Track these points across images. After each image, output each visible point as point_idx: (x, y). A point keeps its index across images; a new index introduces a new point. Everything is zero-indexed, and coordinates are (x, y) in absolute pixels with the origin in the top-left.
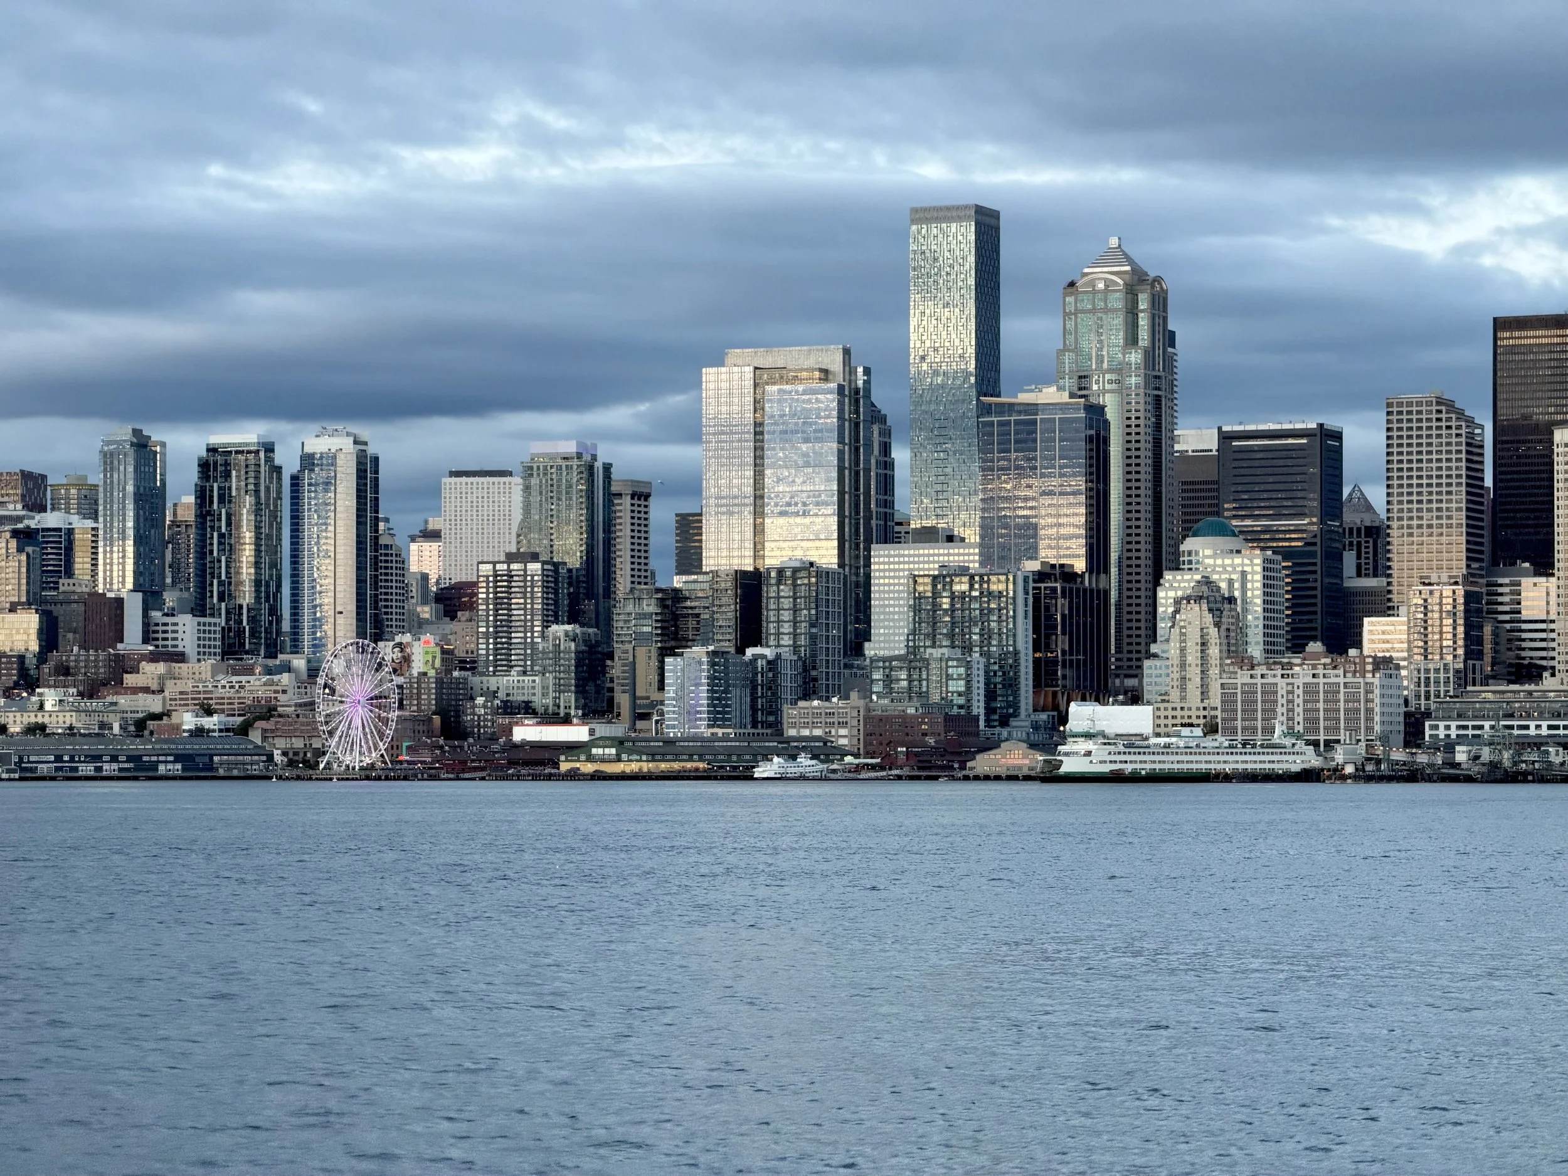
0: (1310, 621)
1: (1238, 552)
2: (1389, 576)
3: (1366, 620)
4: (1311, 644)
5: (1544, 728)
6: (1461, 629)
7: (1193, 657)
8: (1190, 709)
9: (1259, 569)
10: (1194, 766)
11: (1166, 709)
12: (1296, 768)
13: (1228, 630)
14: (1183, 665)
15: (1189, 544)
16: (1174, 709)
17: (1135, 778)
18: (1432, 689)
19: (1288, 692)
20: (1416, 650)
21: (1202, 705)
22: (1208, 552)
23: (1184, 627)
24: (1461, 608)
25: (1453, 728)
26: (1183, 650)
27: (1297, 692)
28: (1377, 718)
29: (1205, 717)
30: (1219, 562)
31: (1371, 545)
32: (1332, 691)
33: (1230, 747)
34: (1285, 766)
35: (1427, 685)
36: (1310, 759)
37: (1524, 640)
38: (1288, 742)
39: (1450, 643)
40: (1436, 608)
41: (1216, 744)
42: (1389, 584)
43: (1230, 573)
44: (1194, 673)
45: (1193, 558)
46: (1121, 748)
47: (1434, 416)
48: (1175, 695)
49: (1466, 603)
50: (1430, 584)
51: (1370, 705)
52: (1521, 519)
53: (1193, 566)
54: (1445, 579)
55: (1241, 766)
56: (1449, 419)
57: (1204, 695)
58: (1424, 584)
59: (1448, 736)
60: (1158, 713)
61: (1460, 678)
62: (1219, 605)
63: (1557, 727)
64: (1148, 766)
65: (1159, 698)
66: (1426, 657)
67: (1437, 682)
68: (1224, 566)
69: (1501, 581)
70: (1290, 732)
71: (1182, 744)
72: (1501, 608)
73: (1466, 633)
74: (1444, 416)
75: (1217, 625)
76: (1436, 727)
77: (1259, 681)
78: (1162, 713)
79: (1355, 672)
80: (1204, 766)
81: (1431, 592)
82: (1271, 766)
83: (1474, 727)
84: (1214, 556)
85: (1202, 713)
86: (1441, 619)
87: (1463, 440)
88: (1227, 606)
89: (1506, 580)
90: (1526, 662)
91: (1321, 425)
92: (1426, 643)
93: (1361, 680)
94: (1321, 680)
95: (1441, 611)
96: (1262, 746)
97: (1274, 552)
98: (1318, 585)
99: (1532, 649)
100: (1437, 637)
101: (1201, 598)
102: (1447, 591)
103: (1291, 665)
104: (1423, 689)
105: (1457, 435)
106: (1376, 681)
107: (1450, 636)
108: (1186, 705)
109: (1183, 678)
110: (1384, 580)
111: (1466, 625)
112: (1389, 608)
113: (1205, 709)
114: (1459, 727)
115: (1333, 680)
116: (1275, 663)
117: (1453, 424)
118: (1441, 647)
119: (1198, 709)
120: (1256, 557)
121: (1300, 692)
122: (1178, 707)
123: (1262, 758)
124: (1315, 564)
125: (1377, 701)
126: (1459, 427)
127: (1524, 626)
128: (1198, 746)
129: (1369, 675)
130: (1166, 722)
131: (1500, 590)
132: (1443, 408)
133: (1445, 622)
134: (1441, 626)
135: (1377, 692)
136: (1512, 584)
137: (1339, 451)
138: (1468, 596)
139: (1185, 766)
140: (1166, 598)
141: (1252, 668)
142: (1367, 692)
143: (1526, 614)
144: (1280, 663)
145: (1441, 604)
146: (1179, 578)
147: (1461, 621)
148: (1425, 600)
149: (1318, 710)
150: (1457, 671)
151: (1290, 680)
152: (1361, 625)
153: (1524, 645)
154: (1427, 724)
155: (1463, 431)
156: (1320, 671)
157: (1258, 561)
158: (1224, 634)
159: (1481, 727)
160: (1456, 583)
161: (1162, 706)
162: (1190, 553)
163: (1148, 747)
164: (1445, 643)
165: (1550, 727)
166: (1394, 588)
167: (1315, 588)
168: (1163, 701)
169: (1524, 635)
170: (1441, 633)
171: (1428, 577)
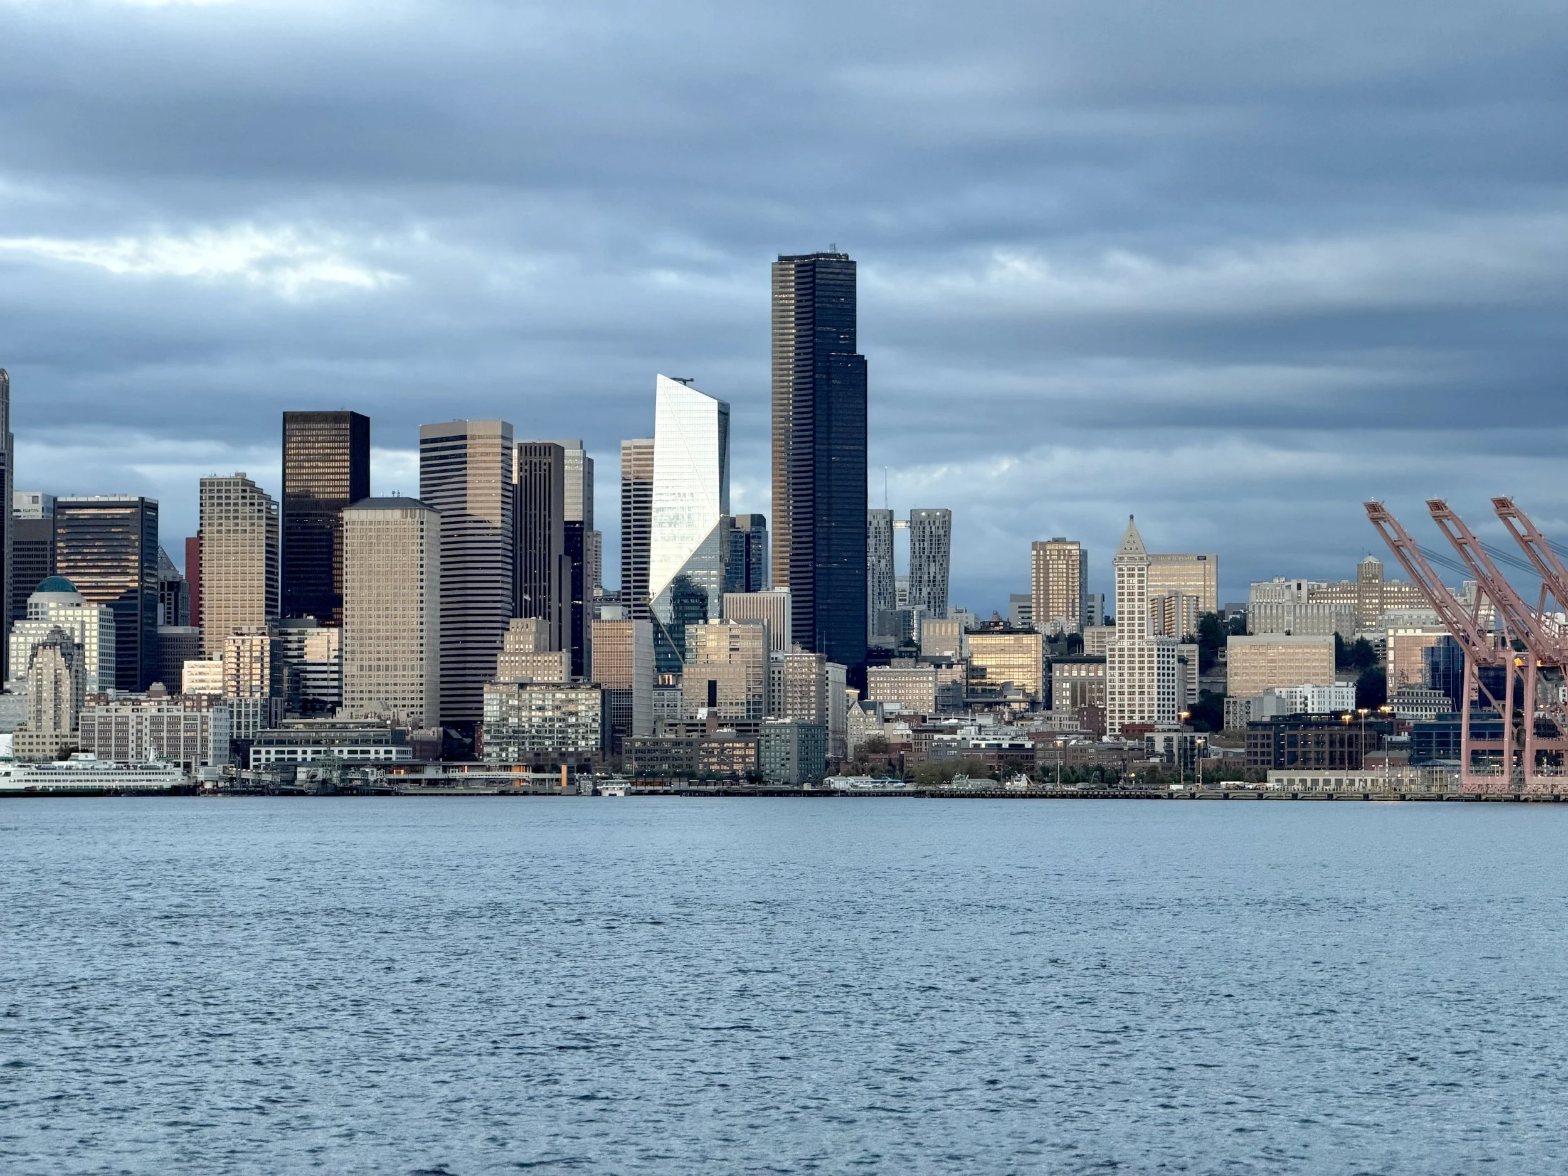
0: (131, 662)
1: (78, 605)
2: (201, 626)
3: (186, 663)
4: (154, 684)
5: (346, 752)
6: (267, 672)
7: (48, 694)
8: (44, 737)
9: (95, 620)
10: (90, 784)
11: (23, 737)
12: (167, 785)
13: (77, 671)
14: (39, 700)
15: (36, 598)
16: (31, 737)
17: (44, 794)
18: (243, 720)
19: (138, 724)
20: (230, 689)
21: (54, 734)
22: (52, 605)
23: (41, 669)
24: (267, 654)
25: (273, 752)
26: (39, 687)
27: (145, 723)
28: (211, 745)
29: (57, 743)
30: (62, 613)
31: (173, 597)
32: (174, 722)
33: (117, 768)
34: (159, 784)
35: (239, 716)
36: (177, 777)
37: (308, 680)
38: (161, 764)
39: (258, 683)
40: (248, 654)
41: (107, 766)
42: (201, 632)
43: (71, 623)
44: (48, 707)
45: (40, 610)
46: (34, 770)
47: (240, 495)
48: (31, 725)
49: (271, 650)
50: (242, 635)
51: (205, 734)
52: (304, 578)
53: (40, 616)
54: (253, 630)
55: (125, 784)
56: (252, 498)
57: (57, 725)
58: (237, 634)
59: (268, 760)
60: (17, 740)
61: (265, 712)
62: (70, 651)
63: (356, 752)
64: (55, 784)
65: (18, 728)
66: (238, 695)
67: (247, 715)
68: (66, 616)
69: (290, 630)
70: (160, 758)
71: (80, 766)
72: (290, 653)
73: (271, 674)
74: (248, 494)
75: (69, 667)
76: (259, 752)
77: (113, 714)
78: (21, 740)
79: (193, 707)
80: (97, 784)
81: (243, 641)
82: (149, 784)
83: (290, 752)
84: (58, 608)
85: (55, 740)
86: (251, 663)
87: (264, 514)
88: (76, 651)
89: (295, 630)
90: (311, 698)
91: (142, 499)
92: (238, 682)
93: (198, 714)
94: (165, 714)
95: (251, 656)
96: (141, 768)
97: (108, 606)
98: (138, 632)
99: (315, 687)
100: (247, 678)
101: (55, 644)
102: (257, 640)
103: (140, 702)
104: (235, 720)
105: (259, 511)
106: (211, 715)
107: (258, 677)
108: (41, 734)
109: (39, 711)
110: (197, 629)
111: (271, 668)
112: (201, 653)
113: (57, 736)
114: (277, 752)
115: (175, 713)
116: (125, 700)
117: (256, 501)
118: (251, 686)
119: (51, 736)
120: (94, 609)
121: (147, 723)
122: (34, 735)
123: (142, 777)
124: (136, 615)
125: (211, 730)
126: (260, 504)
127: (309, 668)
128: (92, 768)
129: (204, 710)
130: (24, 747)
131: (290, 638)
132: (248, 488)
133: (254, 665)
134: (251, 668)
135: (211, 723)
136: (299, 634)
137: (155, 520)
138: (273, 644)
139: (83, 784)
140: (18, 643)
141: (108, 704)
142: (203, 723)
143: (308, 658)
144: (130, 699)
145: (251, 651)
146: (28, 626)
147: (267, 665)
148: (238, 648)
149: (162, 738)
150: (263, 706)
151: (140, 714)
152: (182, 667)
153: (309, 683)
154: (252, 750)
155: (263, 508)
156: (164, 706)
157: (95, 612)
158: (73, 674)
159: (295, 752)
160: (263, 634)
161: (20, 734)
162: (36, 606)
163: (54, 769)
164: (254, 683)
165: (350, 752)
166: (206, 636)
167: (135, 635)
168: (21, 730)
169: (309, 676)
170: (251, 674)
171: (240, 629)
